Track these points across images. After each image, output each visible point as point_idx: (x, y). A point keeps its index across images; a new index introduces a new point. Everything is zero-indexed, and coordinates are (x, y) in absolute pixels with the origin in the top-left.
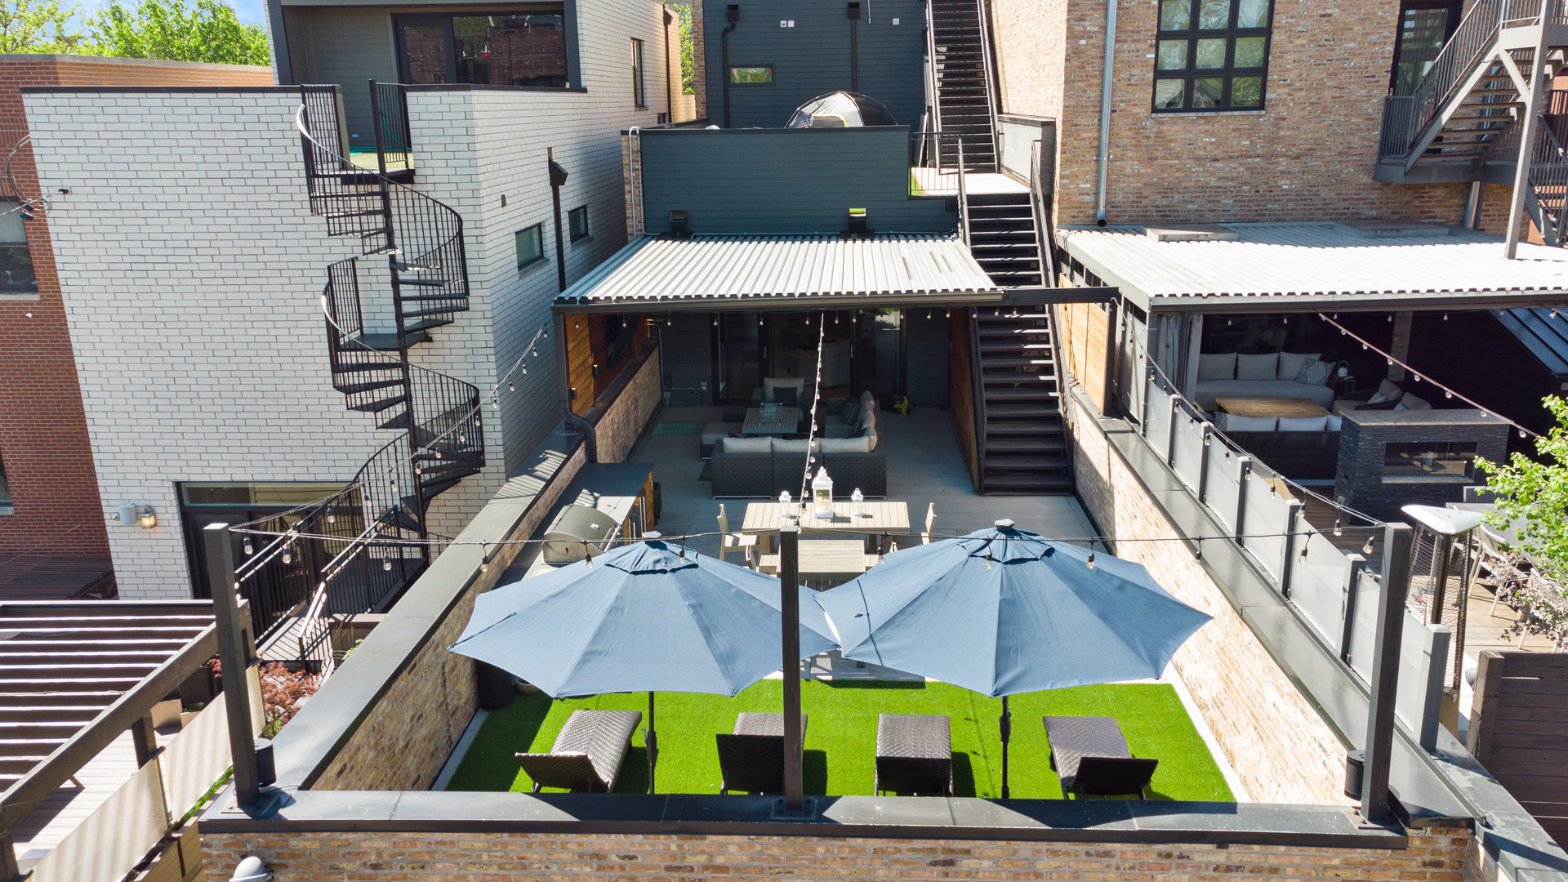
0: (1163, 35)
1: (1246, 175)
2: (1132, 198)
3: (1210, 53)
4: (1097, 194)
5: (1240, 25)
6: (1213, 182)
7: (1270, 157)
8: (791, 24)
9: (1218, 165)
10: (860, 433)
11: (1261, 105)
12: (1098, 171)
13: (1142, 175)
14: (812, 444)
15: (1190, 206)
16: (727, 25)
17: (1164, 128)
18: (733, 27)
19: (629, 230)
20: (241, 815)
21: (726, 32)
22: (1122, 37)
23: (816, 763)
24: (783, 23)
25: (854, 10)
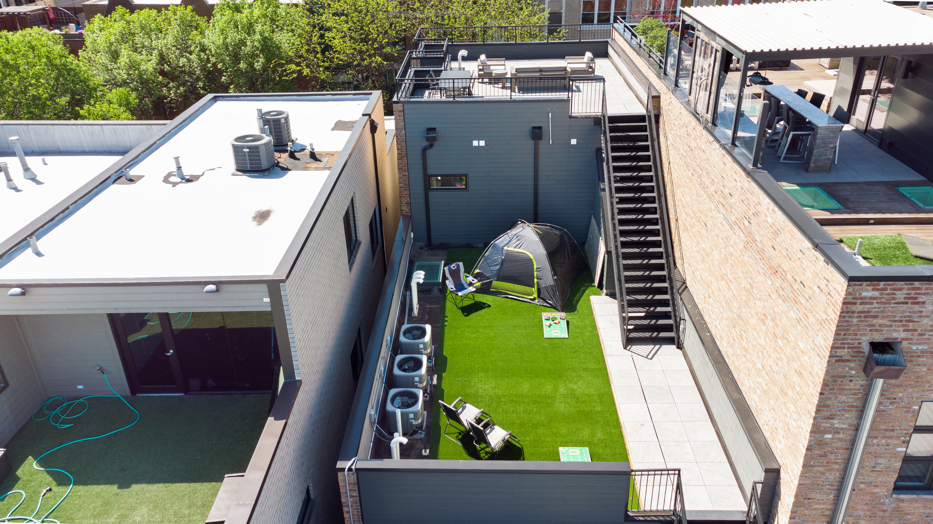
8: (482, 143)
16: (426, 143)
17: (903, 505)
18: (431, 146)
21: (424, 150)
24: (475, 143)
25: (537, 133)
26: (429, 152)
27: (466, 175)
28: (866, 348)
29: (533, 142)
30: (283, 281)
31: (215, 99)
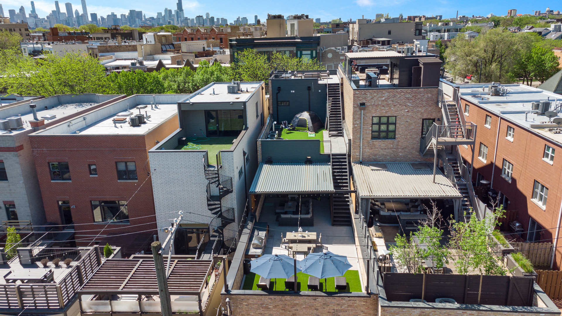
0: (373, 124)
1: (392, 152)
2: (368, 156)
3: (383, 128)
4: (360, 156)
5: (390, 122)
6: (385, 153)
7: (397, 149)
8: (294, 91)
9: (386, 150)
10: (308, 213)
11: (395, 138)
12: (360, 151)
13: (369, 152)
14: (299, 216)
15: (380, 158)
16: (278, 92)
17: (374, 143)
18: (279, 92)
19: (258, 161)
20: (225, 293)
21: (277, 93)
22: (364, 124)
23: (299, 284)
24: (292, 91)
25: (309, 88)
26: (278, 94)
27: (289, 101)
28: (359, 105)
29: (308, 91)
30: (247, 102)
31: (215, 84)
